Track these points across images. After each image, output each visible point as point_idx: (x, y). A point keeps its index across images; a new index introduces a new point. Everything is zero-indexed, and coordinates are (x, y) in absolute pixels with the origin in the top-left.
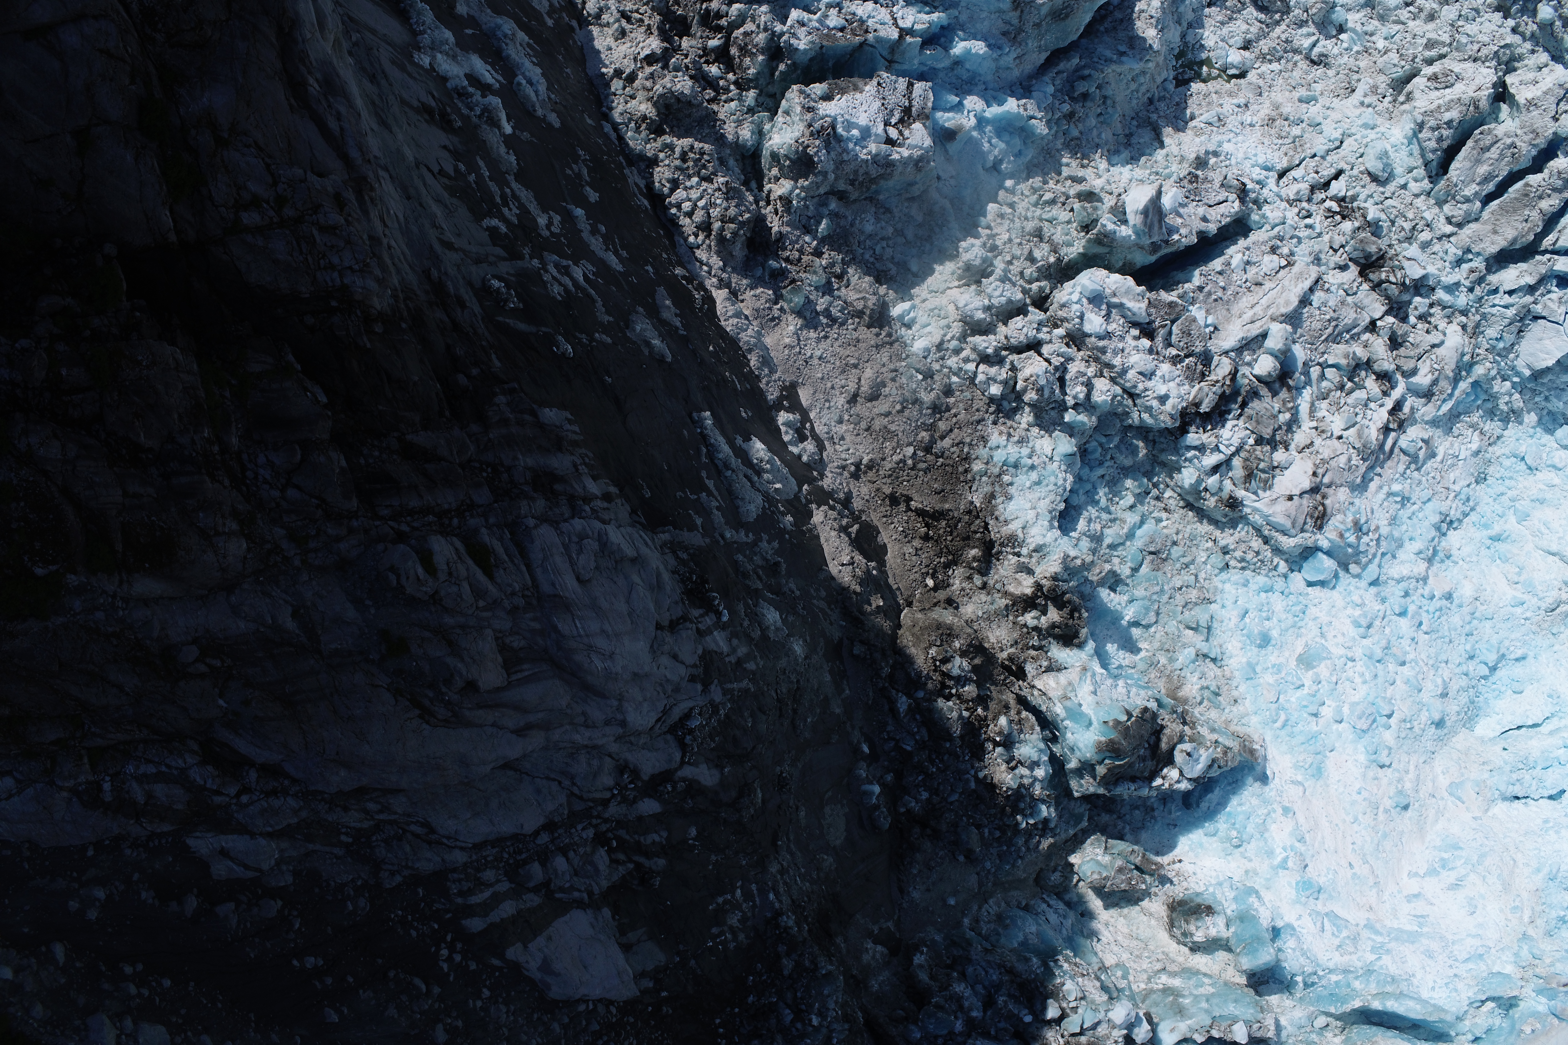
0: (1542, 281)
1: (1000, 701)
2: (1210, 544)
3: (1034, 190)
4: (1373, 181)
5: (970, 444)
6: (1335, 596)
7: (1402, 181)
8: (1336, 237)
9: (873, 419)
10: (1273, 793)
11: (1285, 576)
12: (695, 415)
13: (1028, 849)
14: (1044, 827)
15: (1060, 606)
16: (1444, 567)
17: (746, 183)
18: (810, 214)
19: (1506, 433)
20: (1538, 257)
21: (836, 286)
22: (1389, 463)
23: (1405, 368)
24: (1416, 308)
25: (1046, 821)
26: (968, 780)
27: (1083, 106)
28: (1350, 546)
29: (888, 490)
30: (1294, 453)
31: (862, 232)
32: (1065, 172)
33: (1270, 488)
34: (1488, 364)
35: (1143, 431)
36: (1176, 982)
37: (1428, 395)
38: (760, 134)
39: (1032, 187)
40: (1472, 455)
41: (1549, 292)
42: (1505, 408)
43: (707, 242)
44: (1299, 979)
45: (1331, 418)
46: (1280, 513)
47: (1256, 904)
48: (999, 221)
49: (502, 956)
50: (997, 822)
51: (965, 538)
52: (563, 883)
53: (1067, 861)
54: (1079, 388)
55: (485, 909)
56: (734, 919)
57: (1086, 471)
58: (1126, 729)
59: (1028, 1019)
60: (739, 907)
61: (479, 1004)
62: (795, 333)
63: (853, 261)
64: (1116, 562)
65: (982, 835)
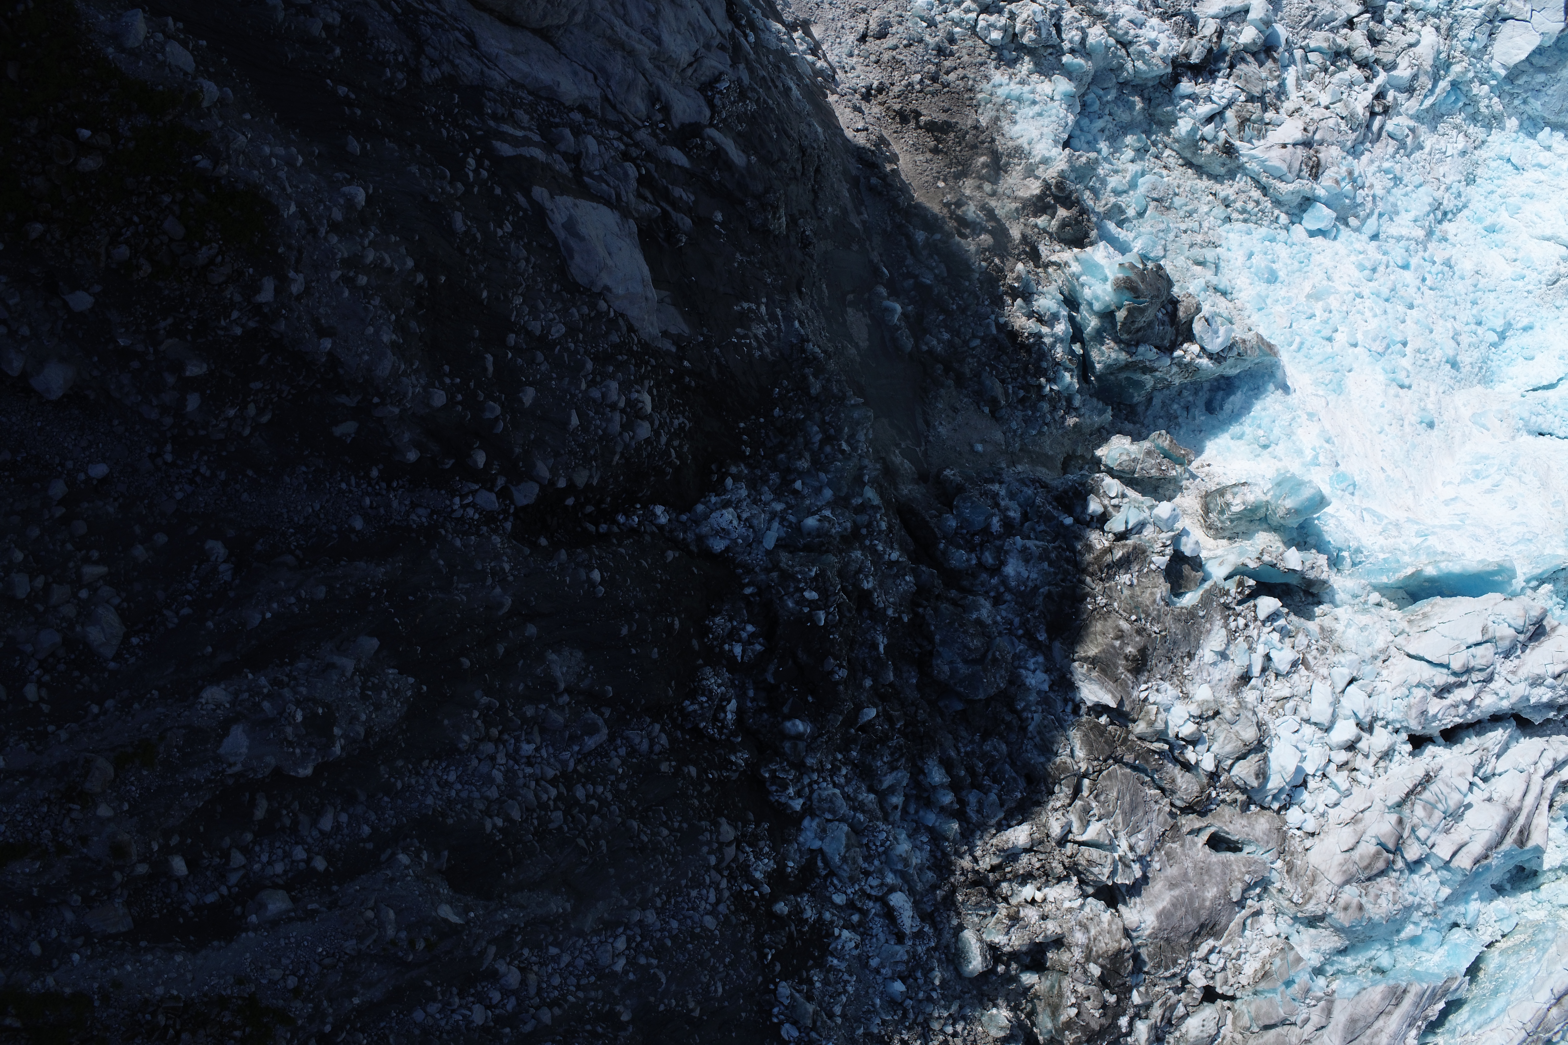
2: (1211, 197)
5: (974, 80)
6: (1338, 245)
9: (882, 52)
11: (1287, 228)
13: (1054, 419)
14: (1066, 400)
15: (1068, 208)
16: (1442, 244)
19: (1490, 137)
22: (1378, 144)
23: (1384, 62)
24: (1390, 13)
25: (1069, 396)
26: (988, 326)
28: (1347, 197)
29: (897, 107)
30: (1285, 115)
33: (1264, 137)
34: (1464, 66)
35: (1138, 86)
37: (1409, 89)
40: (1459, 155)
42: (1487, 113)
44: (1345, 554)
45: (1318, 92)
46: (1276, 158)
49: (527, 194)
50: (1020, 380)
51: (974, 147)
52: (592, 168)
53: (1093, 455)
54: (1074, 32)
55: (515, 142)
56: (760, 331)
57: (1087, 120)
58: (1142, 274)
59: (1069, 521)
60: (764, 323)
61: (500, 232)
64: (1121, 203)
65: (1006, 393)
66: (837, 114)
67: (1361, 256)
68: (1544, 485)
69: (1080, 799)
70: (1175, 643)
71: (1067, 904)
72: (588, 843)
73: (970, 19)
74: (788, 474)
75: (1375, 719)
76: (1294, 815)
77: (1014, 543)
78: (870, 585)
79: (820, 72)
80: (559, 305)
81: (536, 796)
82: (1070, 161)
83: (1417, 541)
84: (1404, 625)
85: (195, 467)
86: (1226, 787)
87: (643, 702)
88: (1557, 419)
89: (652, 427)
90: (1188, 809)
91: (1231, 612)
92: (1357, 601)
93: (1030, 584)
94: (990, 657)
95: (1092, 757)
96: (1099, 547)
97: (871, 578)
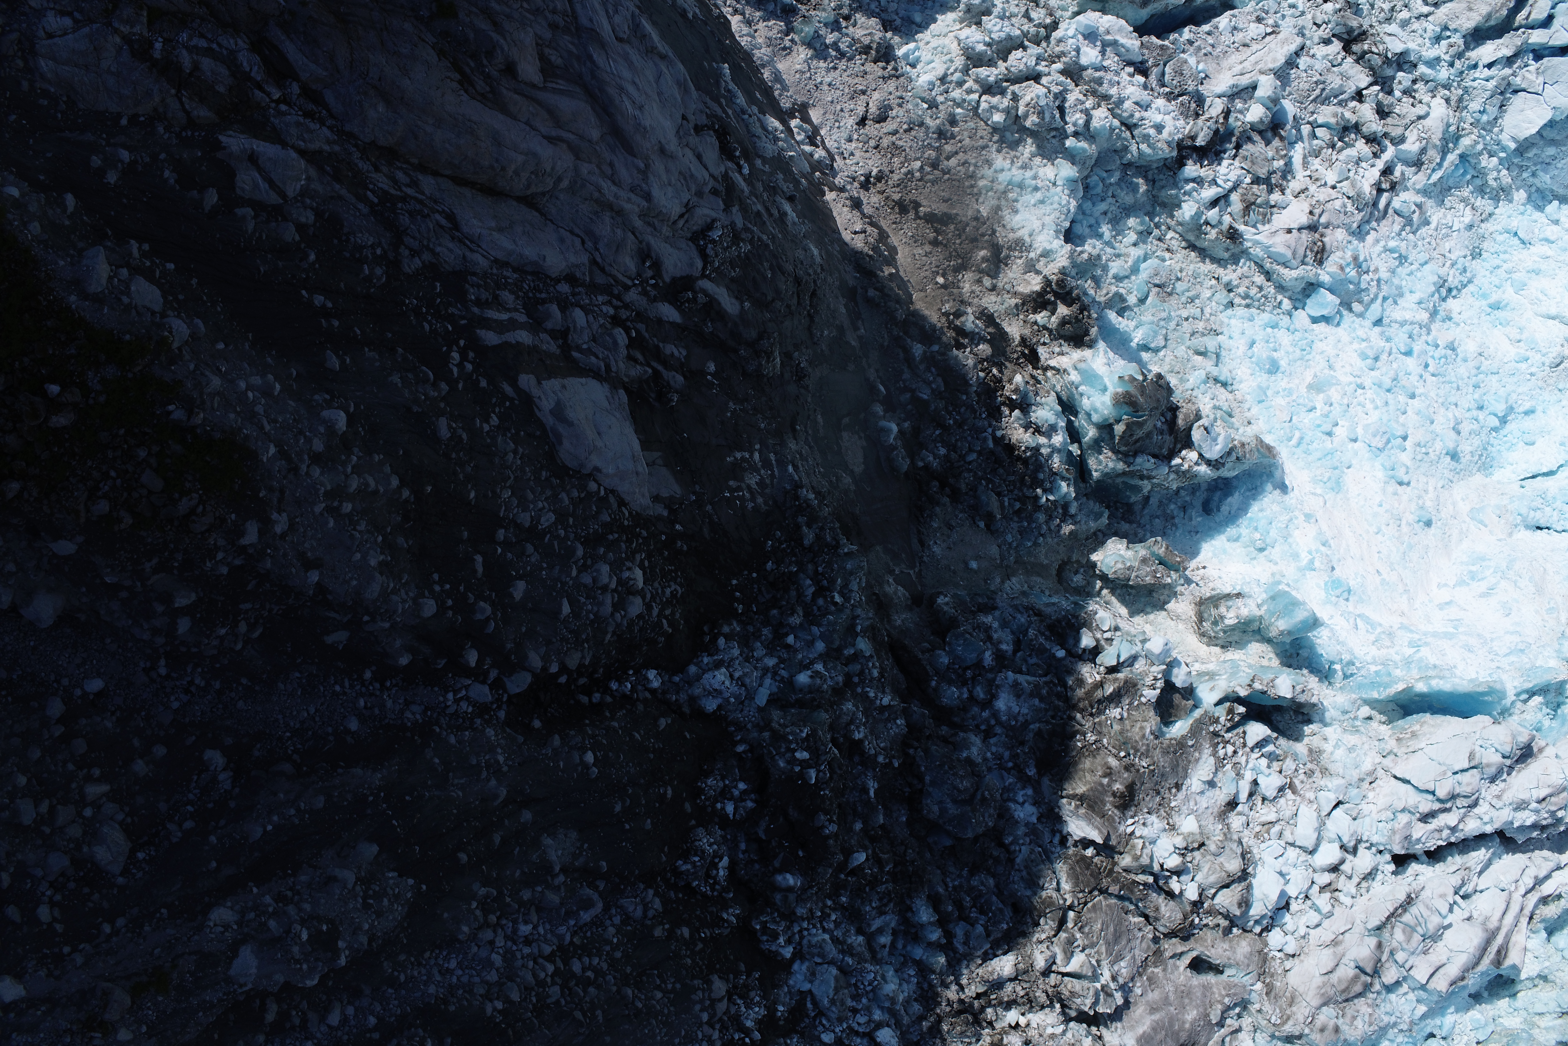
0: (1517, 55)
2: (1214, 282)
5: (975, 165)
6: (1341, 332)
8: (1319, 15)
9: (881, 138)
11: (1290, 315)
13: (1050, 529)
14: (1063, 509)
15: (1069, 305)
16: (1446, 325)
19: (1497, 210)
20: (1512, 32)
21: (844, 24)
22: (1384, 221)
23: (1393, 135)
24: (1400, 83)
25: (1066, 506)
26: (985, 439)
28: (1351, 282)
29: (896, 197)
30: (1291, 196)
33: (1269, 221)
34: (1474, 138)
35: (1142, 168)
37: (1417, 163)
40: (1465, 228)
42: (1494, 184)
44: (1337, 667)
45: (1325, 171)
46: (1280, 244)
47: (1287, 589)
49: (514, 383)
50: (1016, 492)
51: (974, 240)
52: (580, 342)
53: (1088, 559)
54: (1078, 115)
55: (501, 327)
56: (752, 480)
57: (1089, 204)
58: (1142, 388)
59: (1061, 653)
60: (757, 471)
61: (486, 427)
62: (806, 61)
63: (859, 8)
64: (1122, 291)
65: (1002, 506)
66: (835, 214)
67: (1364, 344)
68: (1540, 590)
69: (1065, 931)
70: (1163, 775)
71: (1050, 1031)
72: (584, 1015)
73: (971, 100)
74: (780, 631)
75: (1359, 841)
76: (1275, 938)
77: (1006, 678)
78: (861, 736)
79: (817, 166)
80: (549, 493)
81: (535, 975)
82: (1071, 256)
83: (1409, 651)
84: (1392, 744)
85: (189, 679)
86: (1209, 912)
87: (637, 872)
88: (1555, 513)
89: (644, 600)
90: (1171, 934)
91: (1220, 739)
92: (1347, 716)
93: (1021, 718)
94: (979, 797)
95: (1078, 889)
96: (1090, 681)
97: (862, 728)
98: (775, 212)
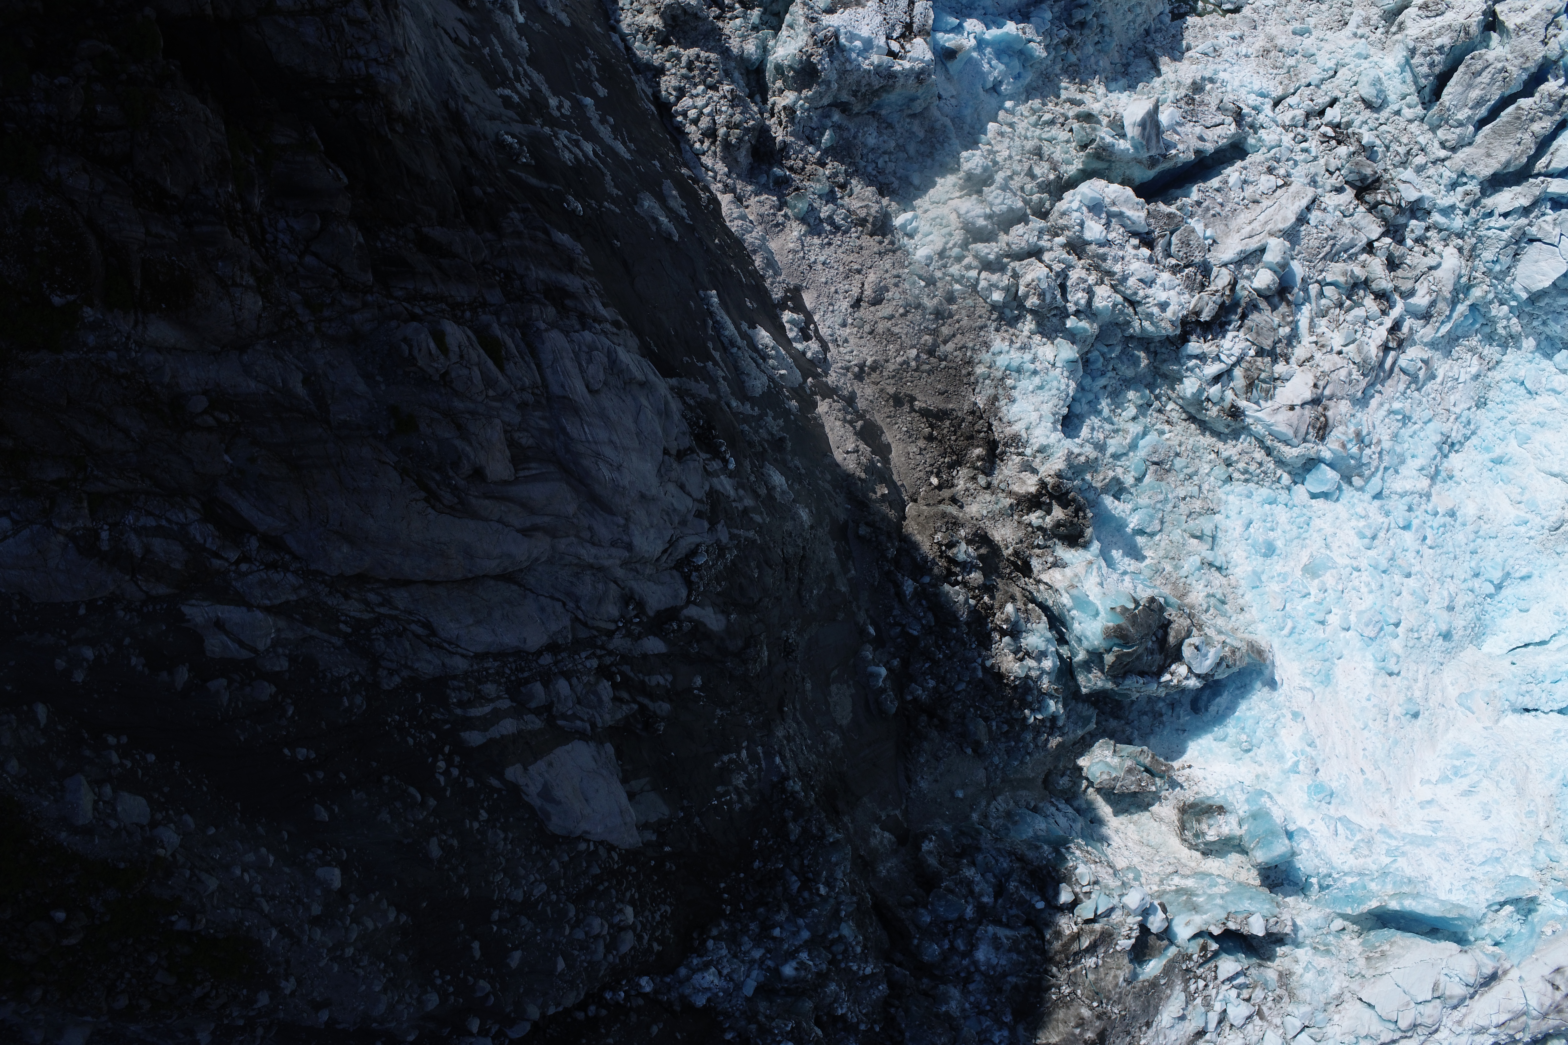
0: (1535, 204)
1: (1007, 592)
2: (1213, 456)
3: (1034, 111)
4: (1367, 108)
5: (973, 349)
6: (1339, 508)
7: (1396, 107)
8: (1332, 160)
9: (876, 322)
10: (1282, 698)
11: (1289, 489)
12: (701, 293)
13: (1037, 746)
14: (1052, 724)
15: (1064, 505)
16: (1446, 487)
17: (751, 96)
18: (813, 125)
19: (1505, 358)
20: (1531, 180)
21: (839, 195)
22: (1389, 382)
23: (1403, 289)
24: (1412, 231)
25: (1054, 718)
26: (975, 670)
27: (1081, 34)
28: (1352, 458)
29: (891, 390)
30: (1295, 367)
31: (864, 145)
32: (1064, 95)
33: (1272, 398)
34: (1485, 287)
35: (1145, 342)
36: (1190, 883)
37: (1426, 316)
38: (765, 50)
39: (1031, 108)
40: (1472, 379)
41: (1543, 215)
42: (1503, 332)
43: (713, 148)
44: (1314, 880)
45: (1331, 334)
46: (1282, 422)
47: (1269, 804)
48: (999, 138)
49: (501, 776)
50: (1004, 715)
51: (969, 437)
52: (565, 709)
54: (1080, 294)
55: (485, 723)
56: (740, 780)
57: (1089, 379)
58: (1133, 617)
59: (1040, 905)
60: (745, 768)
61: (476, 825)
62: (800, 239)
63: (856, 173)
64: (1119, 470)
65: (990, 728)
66: (827, 430)
67: (1362, 523)
68: (1521, 792)
70: (1134, 1018)
73: (970, 277)
74: (766, 926)
77: (986, 931)
78: (844, 1011)
79: (810, 368)
82: (1069, 456)
83: (1386, 861)
84: (1361, 964)
88: (1544, 695)
89: (634, 933)
91: (1192, 975)
92: (1320, 933)
93: (999, 969)
96: (1067, 932)
97: (845, 1004)
98: (763, 491)
